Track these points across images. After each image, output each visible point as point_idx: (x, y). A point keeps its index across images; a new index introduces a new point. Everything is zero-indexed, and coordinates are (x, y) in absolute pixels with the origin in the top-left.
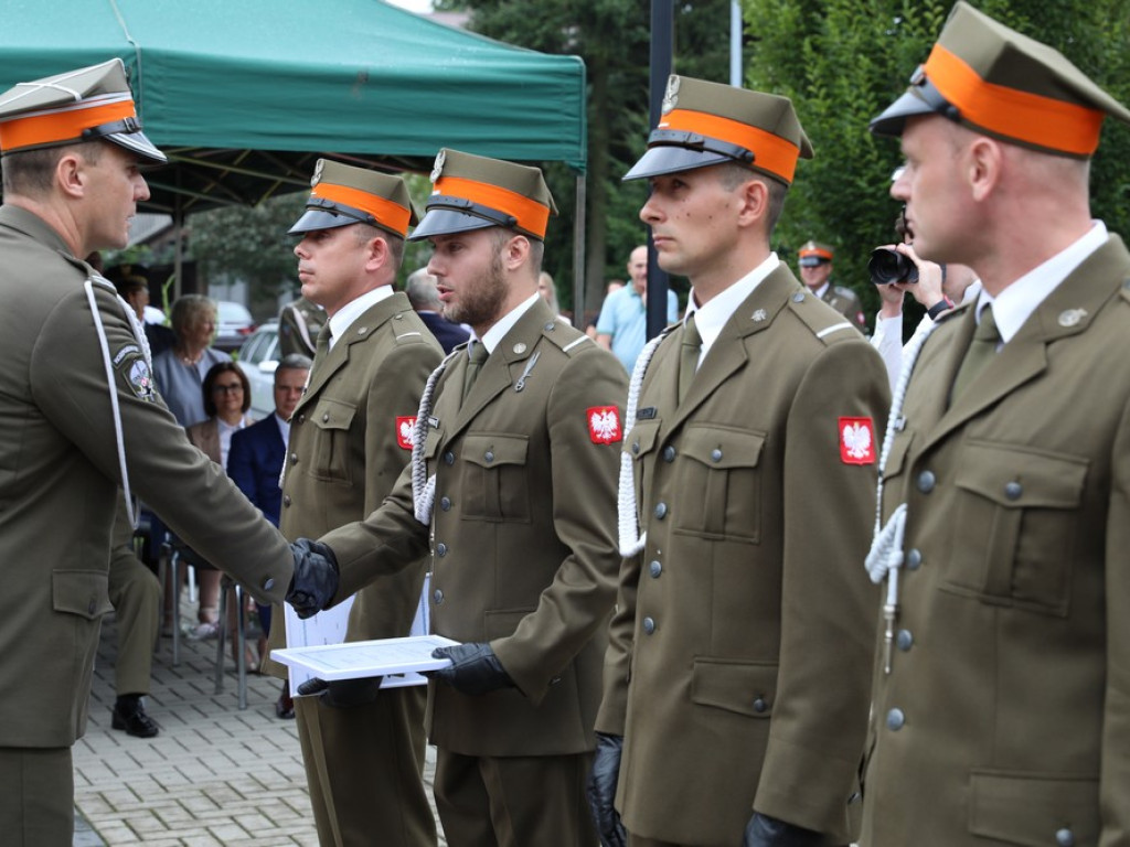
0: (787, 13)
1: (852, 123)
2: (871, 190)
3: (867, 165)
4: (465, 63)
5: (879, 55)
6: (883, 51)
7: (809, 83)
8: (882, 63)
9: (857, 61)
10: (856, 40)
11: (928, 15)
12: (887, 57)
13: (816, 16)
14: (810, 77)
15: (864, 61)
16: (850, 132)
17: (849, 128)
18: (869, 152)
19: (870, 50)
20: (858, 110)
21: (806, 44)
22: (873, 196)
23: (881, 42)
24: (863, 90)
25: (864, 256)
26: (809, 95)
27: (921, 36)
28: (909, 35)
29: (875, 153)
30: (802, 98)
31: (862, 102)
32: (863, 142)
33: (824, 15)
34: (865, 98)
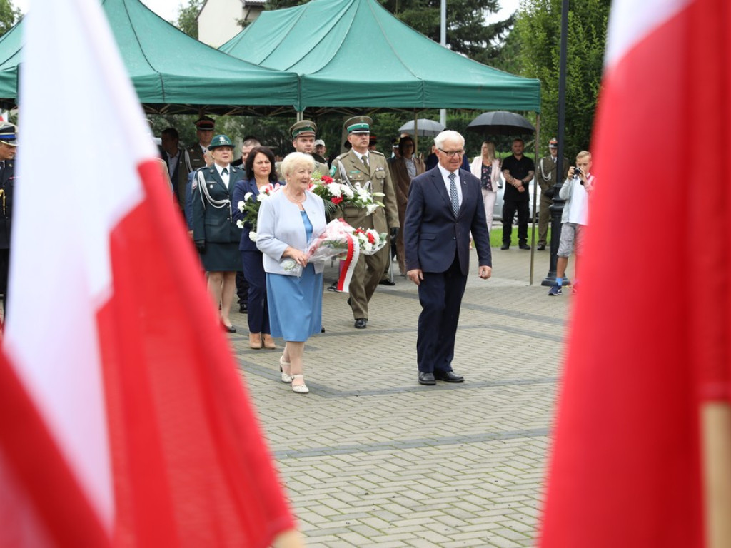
0: (541, 35)
1: (572, 83)
2: (581, 109)
3: (579, 99)
4: (508, 82)
5: (582, 55)
6: (584, 54)
7: (553, 65)
8: (584, 59)
9: (574, 58)
10: (574, 49)
12: (586, 56)
13: (554, 37)
14: (554, 63)
15: (578, 59)
16: (572, 87)
17: (572, 85)
18: (579, 94)
20: (576, 77)
21: (553, 51)
22: (581, 111)
23: (585, 51)
24: (577, 70)
25: (576, 134)
26: (554, 70)
27: (600, 49)
28: (595, 48)
29: (583, 95)
30: (551, 71)
31: (576, 74)
32: (577, 90)
33: (558, 38)
34: (577, 73)
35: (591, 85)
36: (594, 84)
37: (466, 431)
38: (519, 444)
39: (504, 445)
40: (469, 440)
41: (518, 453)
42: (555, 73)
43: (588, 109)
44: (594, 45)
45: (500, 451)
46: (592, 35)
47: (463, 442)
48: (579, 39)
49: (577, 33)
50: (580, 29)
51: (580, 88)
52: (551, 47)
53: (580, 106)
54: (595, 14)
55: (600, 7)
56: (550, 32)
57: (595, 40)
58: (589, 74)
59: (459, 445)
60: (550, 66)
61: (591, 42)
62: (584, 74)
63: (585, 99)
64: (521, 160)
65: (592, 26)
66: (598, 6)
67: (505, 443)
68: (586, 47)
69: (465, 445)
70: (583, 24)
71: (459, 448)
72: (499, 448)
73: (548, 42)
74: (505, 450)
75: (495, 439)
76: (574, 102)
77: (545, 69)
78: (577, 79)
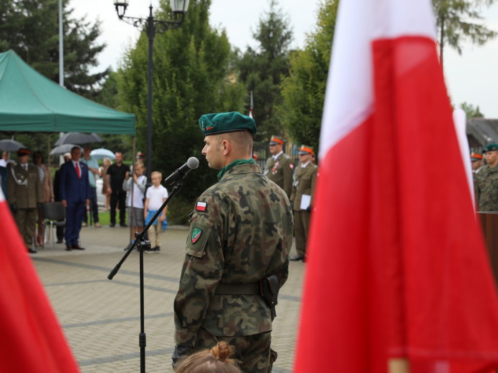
0: (132, 84)
3: (158, 127)
4: (114, 115)
6: (160, 97)
7: (142, 104)
8: (160, 100)
9: (154, 100)
11: (173, 89)
12: (162, 99)
15: (157, 100)
18: (158, 124)
19: (157, 97)
20: (156, 112)
21: (140, 95)
22: (160, 135)
23: (161, 95)
24: (156, 108)
28: (168, 94)
29: (160, 124)
30: (139, 108)
32: (157, 121)
34: (157, 110)
35: (166, 117)
36: (168, 117)
37: (98, 355)
38: (135, 363)
39: (124, 364)
40: (101, 361)
41: (136, 369)
42: (142, 109)
43: (164, 134)
44: (167, 92)
45: (122, 368)
46: (165, 85)
47: (97, 363)
48: (157, 88)
49: (156, 84)
50: (158, 81)
51: (158, 120)
52: (138, 92)
53: (159, 131)
54: (167, 72)
55: (171, 67)
56: (138, 82)
57: (168, 88)
58: (164, 110)
59: (94, 365)
60: (138, 105)
61: (165, 89)
62: (161, 111)
63: (162, 127)
64: (121, 166)
65: (166, 80)
66: (169, 66)
67: (126, 362)
68: (162, 93)
69: (99, 365)
70: (160, 78)
71: (95, 367)
72: (122, 366)
73: (137, 89)
74: (127, 367)
75: (119, 360)
76: (154, 128)
77: (135, 107)
78: (156, 114)
